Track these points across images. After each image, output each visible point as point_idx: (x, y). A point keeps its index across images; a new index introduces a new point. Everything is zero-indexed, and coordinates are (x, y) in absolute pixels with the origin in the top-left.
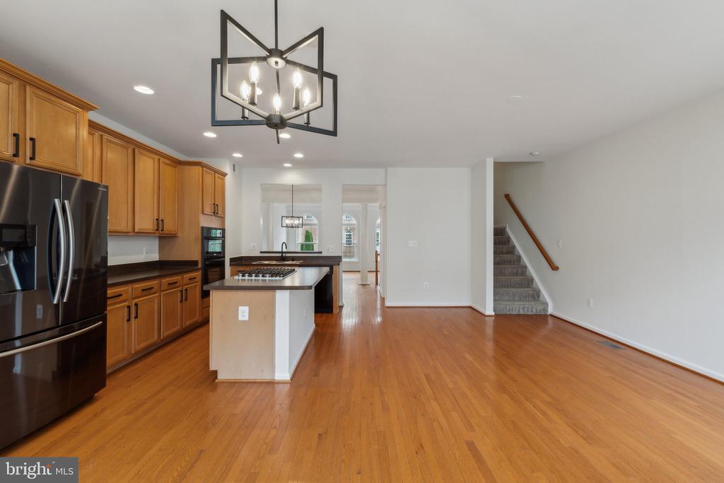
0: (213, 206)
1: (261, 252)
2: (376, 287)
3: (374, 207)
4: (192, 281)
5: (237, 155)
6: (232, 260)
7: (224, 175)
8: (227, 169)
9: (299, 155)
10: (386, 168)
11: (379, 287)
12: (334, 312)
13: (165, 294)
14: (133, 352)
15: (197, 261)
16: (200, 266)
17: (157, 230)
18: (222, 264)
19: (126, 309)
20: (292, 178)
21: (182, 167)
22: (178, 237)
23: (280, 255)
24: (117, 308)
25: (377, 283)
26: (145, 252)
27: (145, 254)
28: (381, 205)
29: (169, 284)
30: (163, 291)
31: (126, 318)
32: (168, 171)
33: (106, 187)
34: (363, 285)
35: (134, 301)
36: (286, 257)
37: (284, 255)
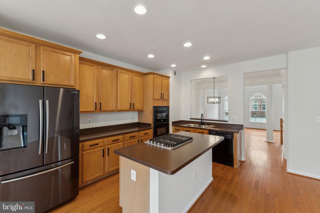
0: (160, 94)
1: (191, 119)
2: (280, 147)
3: (277, 87)
4: (147, 135)
5: (173, 66)
6: (173, 123)
7: (169, 77)
8: (171, 74)
9: (207, 58)
10: (288, 53)
11: (283, 146)
12: (235, 166)
13: (127, 143)
14: (107, 172)
15: (151, 124)
16: (152, 126)
17: (130, 109)
18: (168, 125)
19: (102, 151)
20: (208, 74)
21: (145, 77)
22: (144, 111)
23: (200, 121)
24: (96, 151)
25: (282, 143)
26: (130, 118)
27: (130, 119)
28: (283, 85)
29: (130, 137)
30: (126, 141)
31: (102, 155)
32: (137, 79)
33: (78, 91)
34: (269, 143)
35: (107, 147)
36: (204, 122)
37: (203, 121)
